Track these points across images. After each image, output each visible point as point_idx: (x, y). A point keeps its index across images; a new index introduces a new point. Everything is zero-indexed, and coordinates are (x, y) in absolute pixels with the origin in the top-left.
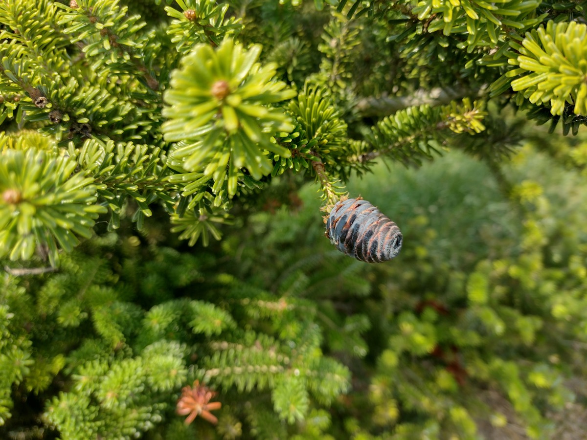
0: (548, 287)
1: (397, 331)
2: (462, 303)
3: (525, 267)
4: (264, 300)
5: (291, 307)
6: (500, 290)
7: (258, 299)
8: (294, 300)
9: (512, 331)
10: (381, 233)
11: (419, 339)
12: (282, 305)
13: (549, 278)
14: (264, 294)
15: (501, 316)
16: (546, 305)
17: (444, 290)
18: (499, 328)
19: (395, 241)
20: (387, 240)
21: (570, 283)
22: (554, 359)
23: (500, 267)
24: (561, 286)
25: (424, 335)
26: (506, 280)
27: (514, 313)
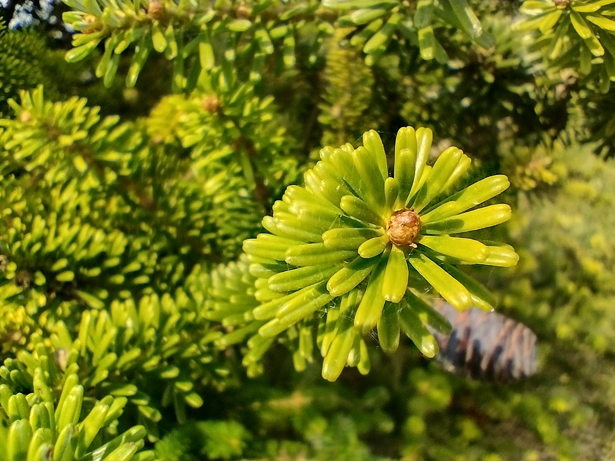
1: (413, 392)
12: (297, 401)
22: (564, 378)
24: (553, 304)
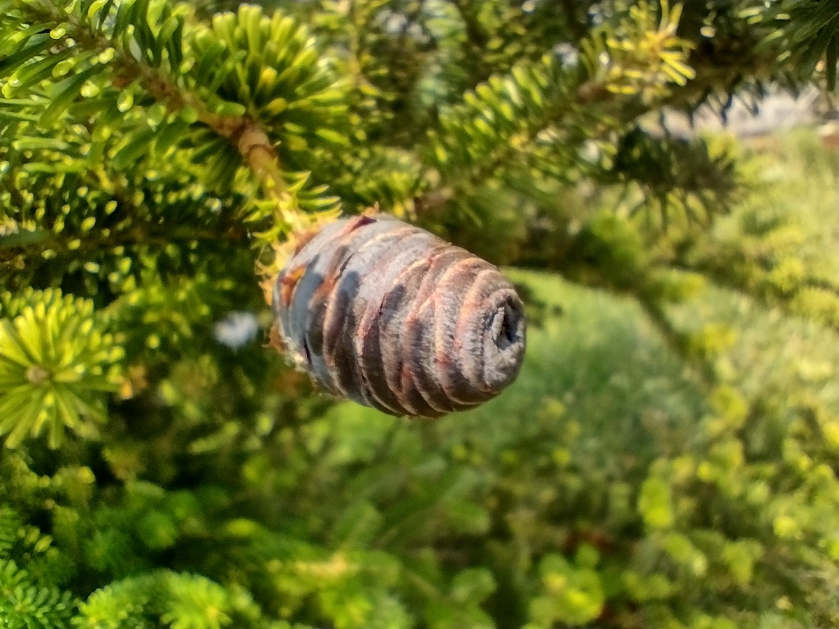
0: (759, 492)
1: (539, 590)
2: (634, 529)
3: (721, 463)
4: (305, 560)
5: (355, 568)
6: (687, 505)
7: (294, 560)
8: (357, 555)
9: (718, 568)
10: (444, 290)
11: (577, 598)
12: (337, 567)
13: (755, 478)
14: (304, 548)
15: (699, 545)
16: (763, 518)
17: (603, 512)
18: (699, 564)
19: (499, 317)
20: (468, 315)
21: (787, 482)
22: (783, 603)
23: (683, 468)
24: (775, 487)
25: (584, 589)
26: (695, 487)
27: (715, 537)
